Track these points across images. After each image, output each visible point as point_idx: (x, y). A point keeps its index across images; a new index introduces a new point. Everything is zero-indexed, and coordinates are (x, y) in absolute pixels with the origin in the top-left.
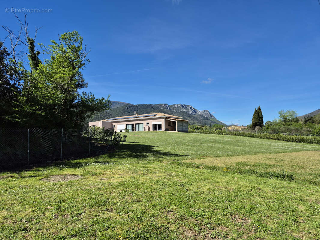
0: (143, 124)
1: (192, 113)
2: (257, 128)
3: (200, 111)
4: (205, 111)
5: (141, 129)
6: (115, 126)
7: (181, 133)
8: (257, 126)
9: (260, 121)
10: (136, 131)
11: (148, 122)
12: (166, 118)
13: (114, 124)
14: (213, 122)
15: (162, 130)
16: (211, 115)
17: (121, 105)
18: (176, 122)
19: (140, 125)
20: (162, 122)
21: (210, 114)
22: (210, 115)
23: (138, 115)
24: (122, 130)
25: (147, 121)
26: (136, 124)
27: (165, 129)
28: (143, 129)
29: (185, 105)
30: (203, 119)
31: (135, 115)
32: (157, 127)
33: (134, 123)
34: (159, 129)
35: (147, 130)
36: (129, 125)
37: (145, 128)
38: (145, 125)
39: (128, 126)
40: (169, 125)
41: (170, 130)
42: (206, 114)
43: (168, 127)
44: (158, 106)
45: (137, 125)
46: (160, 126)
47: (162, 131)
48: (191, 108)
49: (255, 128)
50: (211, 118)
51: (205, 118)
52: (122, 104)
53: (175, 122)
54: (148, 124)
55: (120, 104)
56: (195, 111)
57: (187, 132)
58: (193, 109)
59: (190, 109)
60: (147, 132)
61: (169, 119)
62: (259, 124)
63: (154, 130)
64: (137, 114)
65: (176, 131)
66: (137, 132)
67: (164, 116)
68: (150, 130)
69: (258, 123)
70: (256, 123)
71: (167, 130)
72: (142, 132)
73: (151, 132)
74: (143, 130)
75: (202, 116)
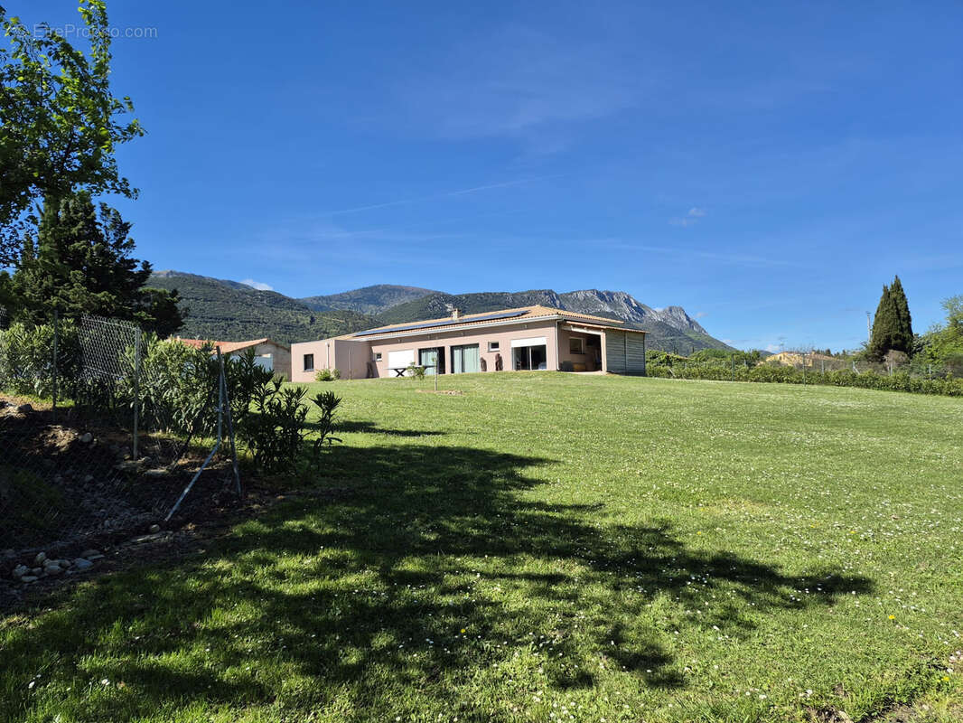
0: (476, 346)
1: (631, 316)
2: (893, 356)
3: (657, 311)
4: (671, 310)
5: (473, 367)
6: (379, 356)
7: (622, 377)
8: (891, 351)
9: (902, 330)
10: (453, 372)
11: (495, 341)
12: (561, 324)
13: (376, 349)
14: (699, 344)
15: (547, 369)
16: (691, 322)
17: (413, 298)
18: (603, 336)
19: (467, 351)
20: (547, 338)
21: (688, 319)
22: (687, 322)
23: (459, 316)
24: (405, 369)
25: (493, 338)
26: (452, 348)
27: (561, 365)
28: (479, 364)
29: (608, 293)
30: (667, 336)
31: (449, 314)
32: (530, 358)
33: (447, 343)
34: (536, 366)
35: (491, 367)
36: (427, 350)
37: (484, 363)
38: (483, 351)
39: (423, 355)
40: (575, 350)
41: (576, 366)
42: (674, 319)
43: (570, 358)
44: (525, 296)
45: (457, 353)
46: (538, 355)
47: (549, 372)
48: (628, 301)
49: (885, 357)
50: (691, 330)
51: (672, 331)
52: (417, 292)
53: (599, 336)
54: (495, 345)
55: (413, 294)
56: (639, 310)
57: (641, 373)
58: (634, 305)
59: (625, 305)
60: (492, 376)
61: (574, 326)
62: (899, 341)
63: (518, 368)
64: (455, 314)
65: (603, 372)
66: (456, 378)
67: (555, 317)
68: (504, 370)
69: (896, 339)
70: (888, 340)
71: (565, 367)
72: (473, 377)
73: (509, 376)
74: (480, 369)
75: (662, 325)
